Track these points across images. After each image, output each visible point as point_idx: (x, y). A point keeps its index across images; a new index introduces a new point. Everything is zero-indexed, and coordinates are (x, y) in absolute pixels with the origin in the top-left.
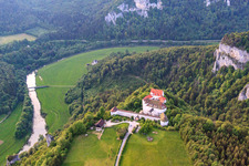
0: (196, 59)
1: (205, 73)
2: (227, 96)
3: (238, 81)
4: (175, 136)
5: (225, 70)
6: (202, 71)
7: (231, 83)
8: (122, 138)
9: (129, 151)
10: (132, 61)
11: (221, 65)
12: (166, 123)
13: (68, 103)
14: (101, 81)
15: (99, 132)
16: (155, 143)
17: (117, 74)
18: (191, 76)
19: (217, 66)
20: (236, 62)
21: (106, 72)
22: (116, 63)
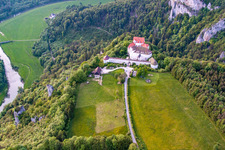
0: (153, 9)
1: (162, 21)
2: (186, 40)
3: (194, 26)
4: (169, 76)
5: (181, 17)
6: (159, 19)
7: (188, 29)
8: (123, 82)
9: (134, 92)
10: (93, 13)
11: (177, 13)
12: (156, 66)
13: (37, 56)
14: (65, 34)
15: (98, 79)
16: (154, 84)
17: (79, 26)
18: (150, 24)
19: (174, 14)
20: (191, 10)
21: (68, 24)
22: (76, 16)
